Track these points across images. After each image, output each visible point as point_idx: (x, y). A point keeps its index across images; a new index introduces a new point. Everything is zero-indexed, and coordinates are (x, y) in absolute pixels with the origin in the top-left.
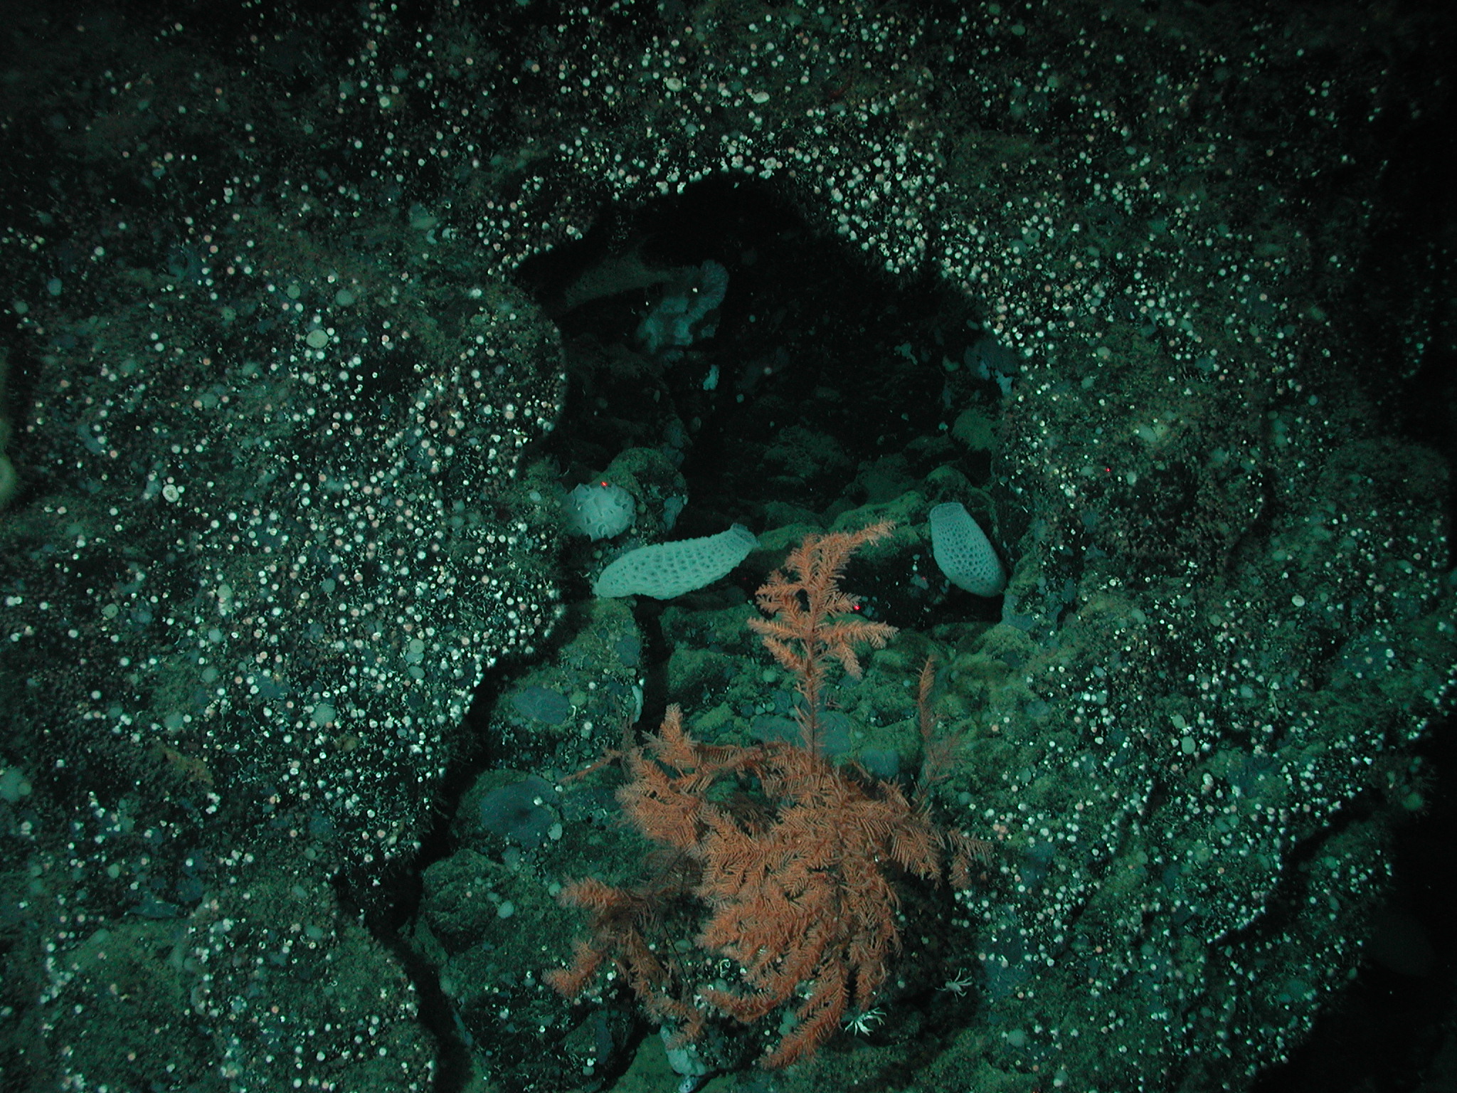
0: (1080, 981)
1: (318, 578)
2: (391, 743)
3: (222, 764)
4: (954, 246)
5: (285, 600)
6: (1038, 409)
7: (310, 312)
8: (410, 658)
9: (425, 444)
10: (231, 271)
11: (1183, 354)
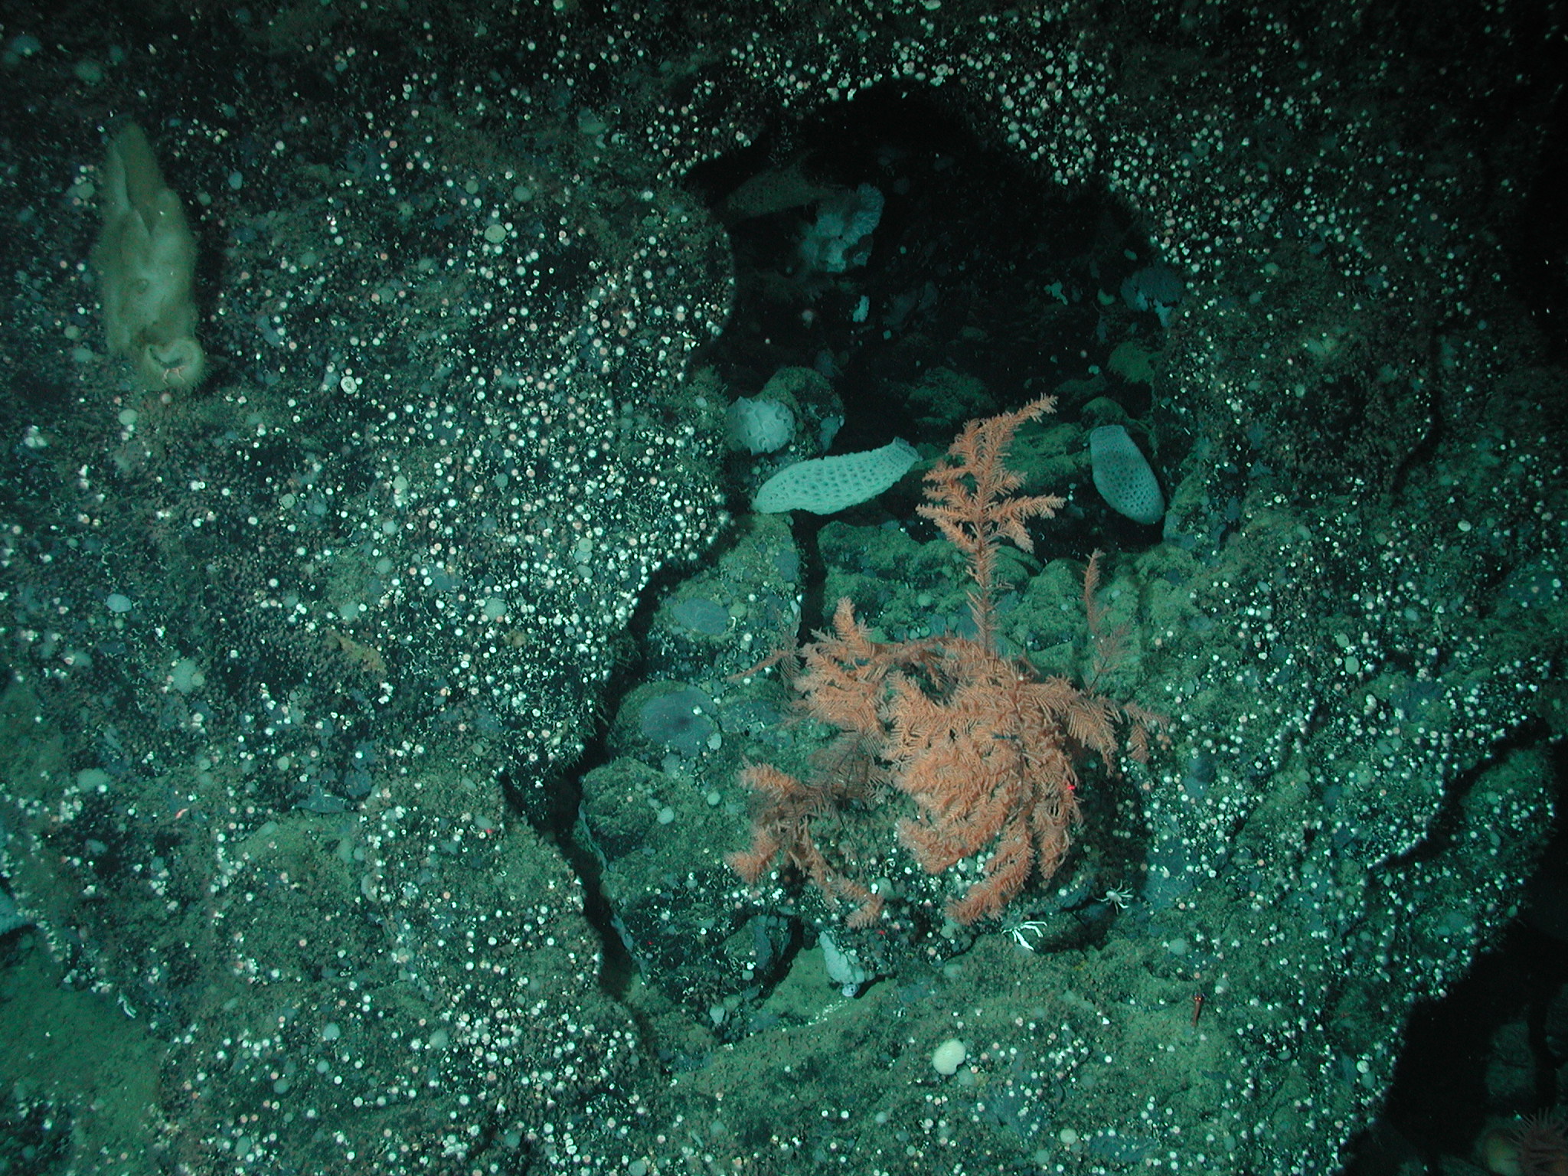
0: (1240, 894)
1: (491, 472)
2: (558, 642)
3: (395, 655)
4: (1122, 158)
5: (460, 492)
6: (1205, 324)
7: (488, 207)
8: (578, 557)
9: (597, 343)
10: (410, 166)
11: (1353, 271)
